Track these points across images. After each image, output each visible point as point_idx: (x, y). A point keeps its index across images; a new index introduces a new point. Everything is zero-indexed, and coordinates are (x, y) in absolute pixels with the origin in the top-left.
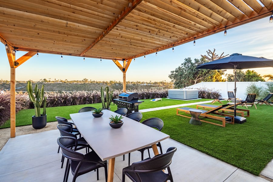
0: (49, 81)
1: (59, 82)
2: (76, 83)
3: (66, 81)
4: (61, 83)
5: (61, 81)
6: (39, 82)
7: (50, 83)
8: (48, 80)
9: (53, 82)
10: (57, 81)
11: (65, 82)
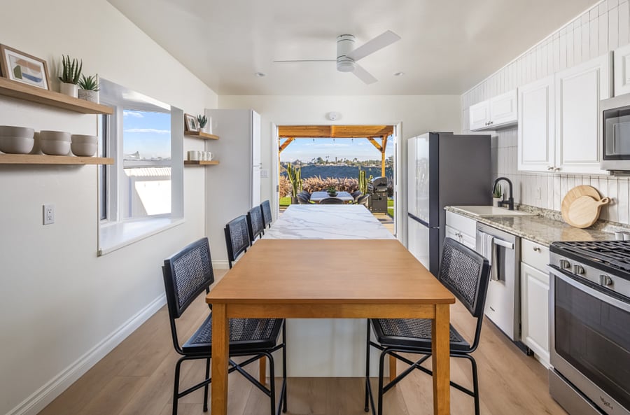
0: (327, 162)
1: (342, 164)
2: (374, 165)
3: (355, 161)
4: (345, 166)
5: (347, 162)
6: (311, 163)
7: (328, 165)
8: (324, 160)
9: (332, 164)
10: (339, 162)
11: (353, 165)
